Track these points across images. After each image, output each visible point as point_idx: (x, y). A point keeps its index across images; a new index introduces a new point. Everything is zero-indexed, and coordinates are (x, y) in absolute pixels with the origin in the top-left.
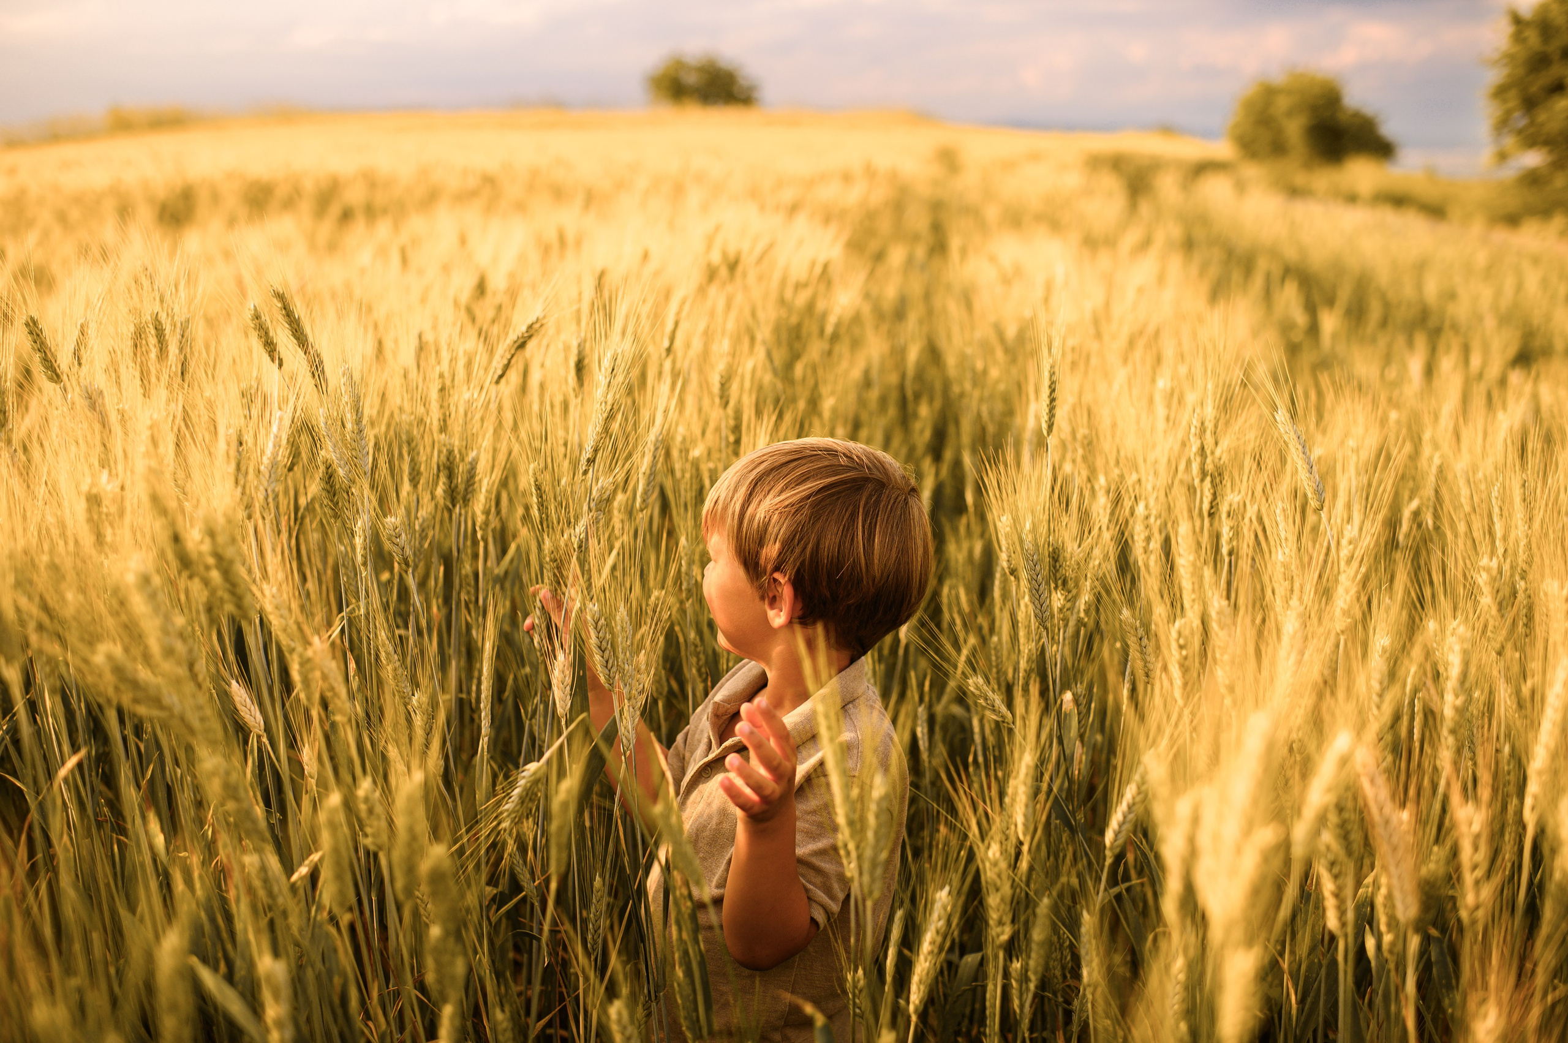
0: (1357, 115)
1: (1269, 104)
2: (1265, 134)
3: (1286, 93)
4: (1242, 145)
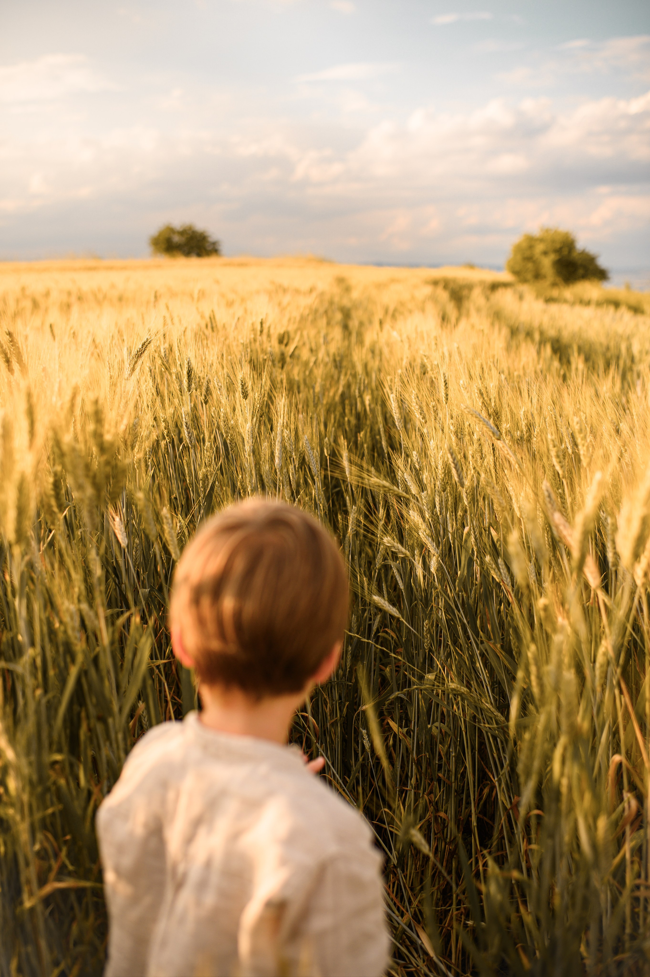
0: (583, 253)
1: (531, 247)
2: (530, 265)
3: (541, 240)
4: (516, 273)
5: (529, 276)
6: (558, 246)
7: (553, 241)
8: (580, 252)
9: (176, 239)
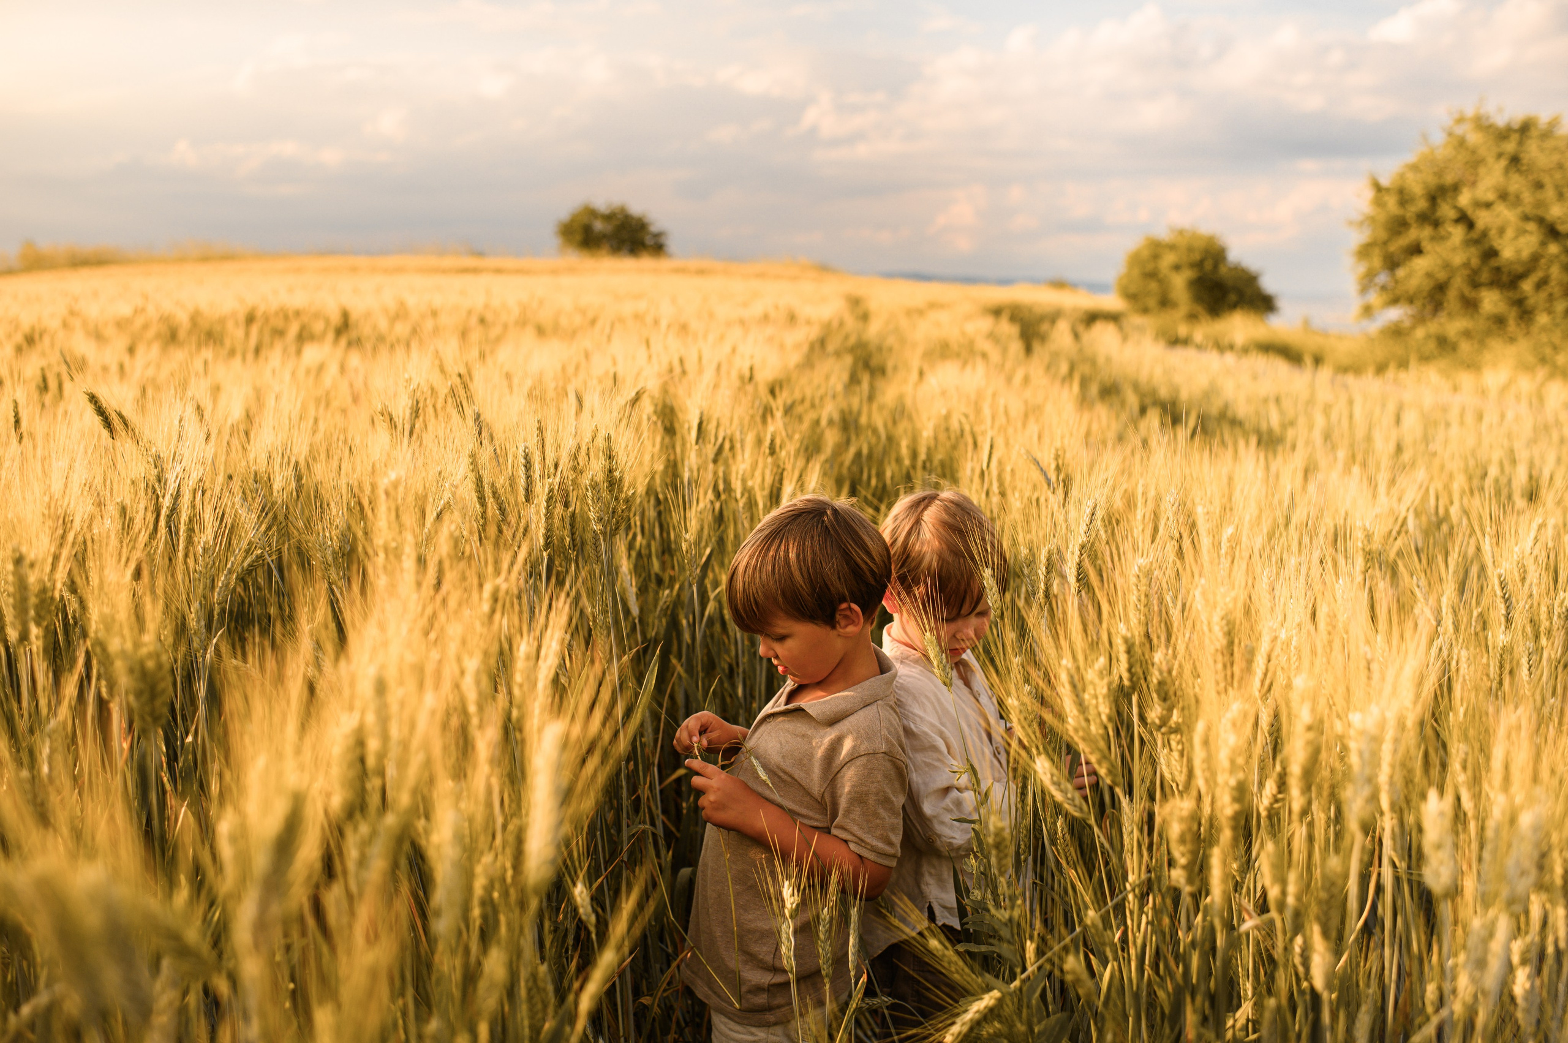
0: (1239, 268)
1: (1156, 257)
2: (1153, 286)
3: (1172, 247)
4: (1131, 297)
5: (1152, 302)
6: (1197, 257)
7: (1190, 249)
8: (1232, 266)
9: (599, 226)
